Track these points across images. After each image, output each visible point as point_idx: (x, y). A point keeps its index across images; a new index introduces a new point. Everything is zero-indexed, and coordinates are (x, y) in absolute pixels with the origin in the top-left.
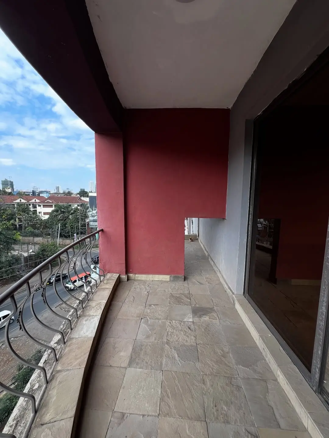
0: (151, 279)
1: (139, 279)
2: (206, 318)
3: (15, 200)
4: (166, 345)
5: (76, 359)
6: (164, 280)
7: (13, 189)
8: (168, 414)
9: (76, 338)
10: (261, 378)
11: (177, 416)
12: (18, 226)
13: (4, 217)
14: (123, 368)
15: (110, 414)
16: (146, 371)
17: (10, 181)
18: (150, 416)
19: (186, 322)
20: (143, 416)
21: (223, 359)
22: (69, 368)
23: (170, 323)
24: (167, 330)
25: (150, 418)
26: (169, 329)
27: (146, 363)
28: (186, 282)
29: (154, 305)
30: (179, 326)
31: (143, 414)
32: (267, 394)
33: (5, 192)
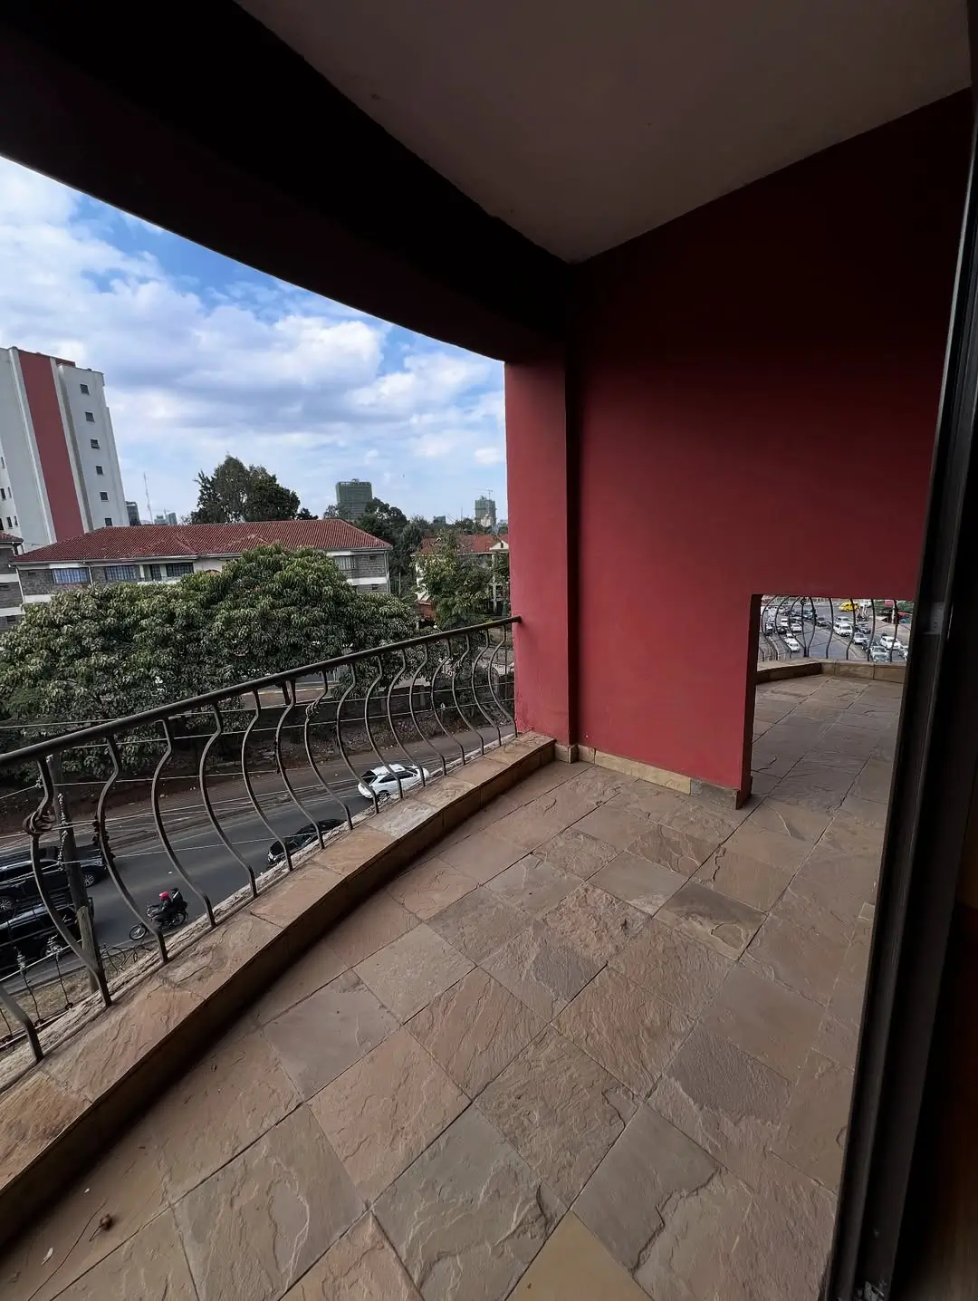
0: (637, 775)
1: (604, 765)
2: (702, 928)
3: (492, 547)
4: (530, 929)
5: (346, 859)
6: (671, 787)
7: (495, 519)
8: (418, 1034)
9: (372, 829)
10: (710, 1152)
11: (430, 1051)
12: (495, 604)
13: (466, 583)
14: (418, 918)
15: (345, 968)
16: (446, 946)
17: (490, 501)
18: (392, 1014)
19: (631, 910)
20: (383, 1006)
21: (644, 1037)
22: (329, 866)
23: (586, 890)
24: (563, 903)
25: (388, 1016)
26: (570, 901)
27: (463, 935)
28: (744, 813)
29: (586, 836)
30: (602, 907)
31: (384, 1003)
32: (685, 1193)
33: (479, 528)
